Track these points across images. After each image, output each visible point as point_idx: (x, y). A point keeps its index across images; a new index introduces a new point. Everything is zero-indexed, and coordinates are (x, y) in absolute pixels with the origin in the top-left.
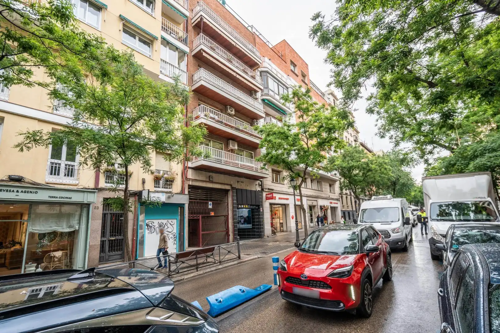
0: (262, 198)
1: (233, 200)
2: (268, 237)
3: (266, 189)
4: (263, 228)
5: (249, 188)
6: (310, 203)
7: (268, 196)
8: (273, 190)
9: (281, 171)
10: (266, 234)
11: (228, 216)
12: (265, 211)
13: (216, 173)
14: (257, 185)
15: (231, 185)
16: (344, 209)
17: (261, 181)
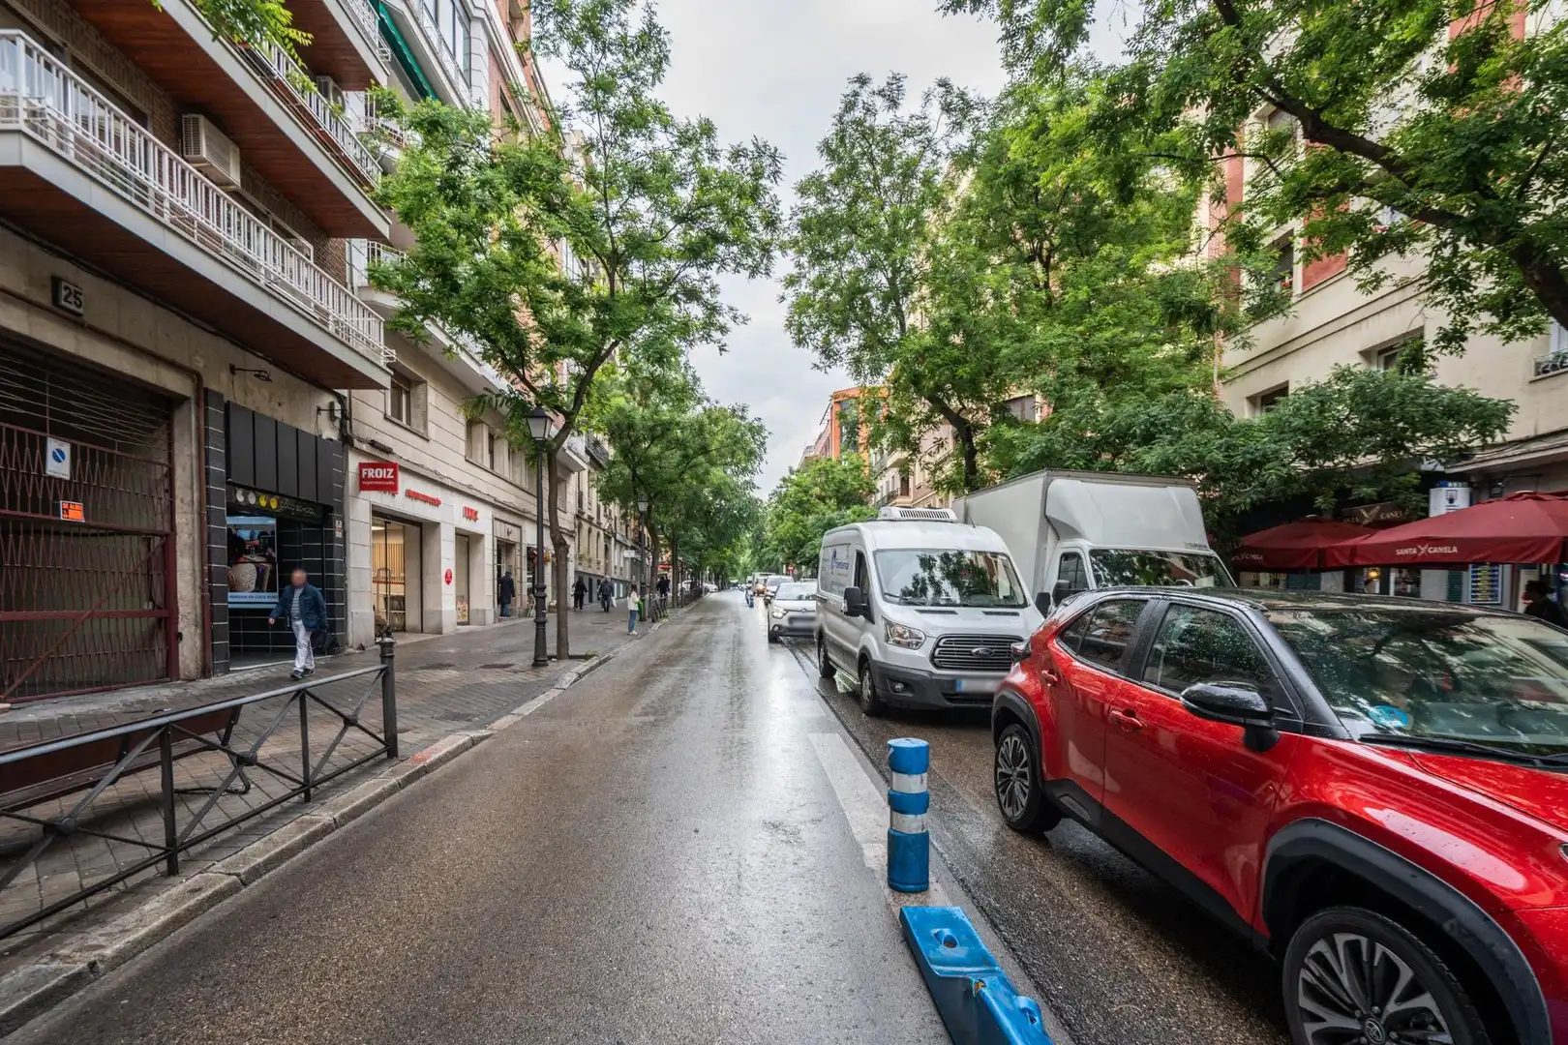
0: (343, 482)
1: (204, 457)
2: (362, 648)
3: (361, 440)
4: (343, 611)
5: (283, 415)
6: (502, 531)
7: (371, 473)
8: (388, 451)
9: (420, 382)
10: (351, 638)
11: (169, 538)
12: (352, 538)
13: (106, 278)
14: (324, 415)
15: (196, 376)
16: (580, 569)
17: (341, 399)
